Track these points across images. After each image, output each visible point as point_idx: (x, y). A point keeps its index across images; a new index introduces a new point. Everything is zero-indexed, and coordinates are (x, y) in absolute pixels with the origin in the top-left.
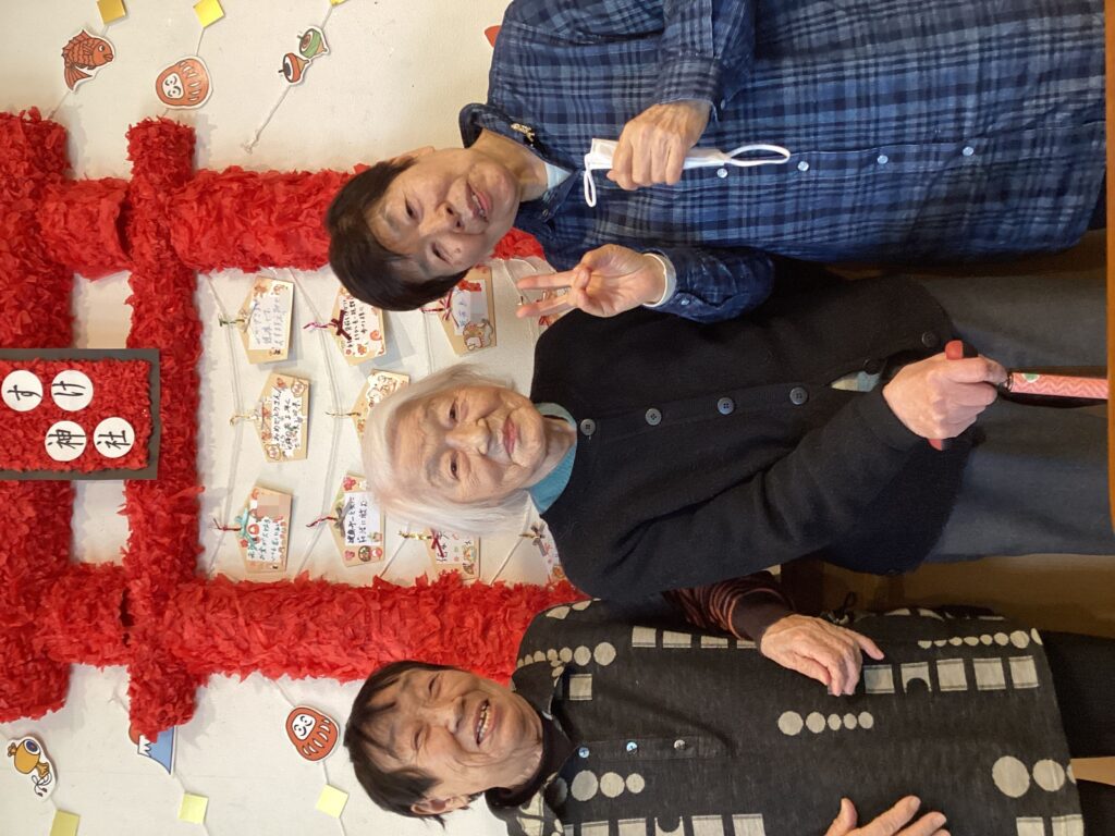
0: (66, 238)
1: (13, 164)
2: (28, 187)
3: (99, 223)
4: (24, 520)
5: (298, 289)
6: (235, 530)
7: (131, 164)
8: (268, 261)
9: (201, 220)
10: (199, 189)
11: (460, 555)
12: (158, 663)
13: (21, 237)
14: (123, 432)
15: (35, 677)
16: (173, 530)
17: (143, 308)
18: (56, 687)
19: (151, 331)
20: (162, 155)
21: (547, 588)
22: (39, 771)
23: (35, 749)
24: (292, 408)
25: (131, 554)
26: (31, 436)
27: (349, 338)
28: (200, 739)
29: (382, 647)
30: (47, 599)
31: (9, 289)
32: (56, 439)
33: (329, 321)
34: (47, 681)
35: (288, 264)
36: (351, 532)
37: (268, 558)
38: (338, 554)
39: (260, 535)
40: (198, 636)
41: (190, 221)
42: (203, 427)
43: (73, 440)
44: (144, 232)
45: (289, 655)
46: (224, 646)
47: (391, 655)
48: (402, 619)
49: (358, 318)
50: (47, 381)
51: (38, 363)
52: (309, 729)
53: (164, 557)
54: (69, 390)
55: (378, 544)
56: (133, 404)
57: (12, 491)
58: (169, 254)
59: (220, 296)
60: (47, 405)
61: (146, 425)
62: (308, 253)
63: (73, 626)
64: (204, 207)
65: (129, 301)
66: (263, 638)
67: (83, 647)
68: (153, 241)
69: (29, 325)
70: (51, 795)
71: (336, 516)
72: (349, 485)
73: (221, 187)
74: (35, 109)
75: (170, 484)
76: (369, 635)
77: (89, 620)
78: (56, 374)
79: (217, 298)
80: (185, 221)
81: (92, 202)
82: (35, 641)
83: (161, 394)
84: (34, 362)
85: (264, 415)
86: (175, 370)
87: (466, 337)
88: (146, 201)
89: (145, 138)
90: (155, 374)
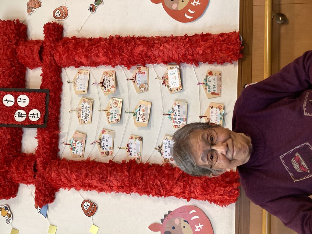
0: (24, 56)
1: (10, 35)
2: (14, 42)
3: (34, 52)
4: (7, 139)
5: (91, 73)
6: (69, 145)
7: (44, 35)
8: (82, 64)
9: (63, 51)
10: (63, 42)
11: (136, 154)
12: (44, 184)
13: (11, 56)
14: (37, 114)
15: (8, 187)
16: (50, 144)
17: (45, 77)
18: (14, 191)
19: (47, 84)
20: (53, 32)
21: (162, 165)
22: (8, 216)
23: (7, 210)
24: (88, 108)
25: (38, 150)
26: (10, 114)
27: (105, 87)
28: (56, 208)
29: (111, 181)
30: (13, 163)
31: (7, 71)
32: (18, 115)
33: (100, 82)
34: (11, 188)
35: (88, 65)
36: (103, 146)
37: (78, 153)
38: (99, 153)
39: (76, 147)
40: (56, 176)
41: (60, 51)
42: (61, 114)
43: (23, 115)
44: (47, 55)
45: (83, 183)
46: (63, 179)
47: (114, 184)
48: (117, 173)
49: (108, 81)
50: (16, 98)
51: (14, 92)
52: (88, 207)
53: (47, 152)
54: (22, 101)
55: (111, 150)
56: (41, 105)
57: (4, 130)
58: (53, 61)
60: (16, 105)
61: (44, 112)
62: (94, 61)
63: (19, 172)
64: (64, 47)
65: (41, 75)
66: (75, 177)
67: (22, 178)
68: (49, 58)
69: (12, 81)
70: (11, 223)
71: (99, 141)
72: (103, 132)
73: (69, 42)
74: (18, 19)
75: (50, 130)
76: (107, 177)
77: (24, 170)
78: (19, 96)
79: (67, 75)
80: (59, 51)
81: (32, 46)
82: (8, 176)
83: (49, 103)
84: (13, 92)
85: (79, 110)
86: (54, 96)
87: (140, 88)
88: (48, 46)
89: (49, 27)
90: (48, 96)
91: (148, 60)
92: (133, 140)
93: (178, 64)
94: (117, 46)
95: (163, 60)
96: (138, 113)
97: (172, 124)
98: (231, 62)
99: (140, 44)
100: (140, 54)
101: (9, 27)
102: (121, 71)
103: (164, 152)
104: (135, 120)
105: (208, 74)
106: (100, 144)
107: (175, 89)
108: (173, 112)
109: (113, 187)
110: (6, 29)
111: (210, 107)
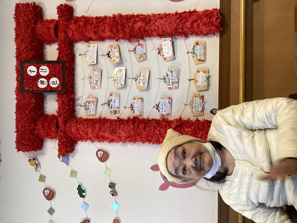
0: (42, 33)
1: (29, 16)
2: (33, 21)
3: (50, 30)
4: (32, 103)
5: (98, 47)
6: (83, 106)
7: (58, 15)
8: (91, 39)
9: (75, 28)
10: (75, 20)
11: (138, 112)
12: (65, 138)
13: (31, 33)
14: (56, 81)
15: (35, 141)
16: (69, 105)
17: (61, 51)
18: (40, 144)
19: (63, 56)
20: (65, 13)
21: (160, 120)
22: (36, 165)
23: (35, 160)
24: (97, 76)
25: (59, 111)
26: (34, 82)
27: (111, 58)
28: (75, 157)
29: (119, 133)
30: (38, 122)
31: (29, 46)
32: (40, 83)
33: (106, 54)
34: (38, 142)
35: (96, 40)
36: (112, 107)
37: (91, 113)
38: (108, 112)
39: (89, 107)
40: (75, 131)
41: (72, 28)
42: (76, 81)
43: (44, 83)
44: (61, 32)
45: (97, 135)
46: (81, 132)
47: (122, 135)
48: (124, 126)
49: (113, 53)
50: (38, 69)
51: (36, 64)
52: (102, 155)
53: (67, 112)
54: (43, 71)
55: (118, 109)
56: (59, 74)
57: (30, 95)
58: (67, 37)
59: (79, 48)
60: (38, 74)
61: (62, 80)
62: (101, 36)
63: (45, 128)
64: (76, 25)
65: (57, 49)
66: (90, 130)
67: (47, 134)
68: (63, 34)
69: (33, 55)
70: (39, 170)
71: (108, 102)
72: (111, 95)
73: (80, 20)
74: (34, 2)
75: (68, 94)
76: (116, 130)
77: (48, 127)
78: (40, 67)
80: (71, 29)
81: (48, 25)
82: (35, 132)
83: (66, 72)
84: (35, 64)
85: (90, 78)
86: (69, 66)
87: (140, 58)
88: (62, 24)
89: (61, 9)
90: (64, 67)
91: (145, 34)
92: (135, 101)
93: (171, 37)
94: (119, 22)
95: (158, 34)
96: (139, 78)
97: (167, 87)
98: (214, 34)
99: (139, 21)
100: (139, 29)
101: (27, 9)
102: (124, 44)
103: (161, 109)
104: (136, 84)
105: (195, 45)
106: (109, 105)
107: (169, 58)
108: (167, 76)
109: (121, 137)
110: (26, 10)
111: (197, 71)
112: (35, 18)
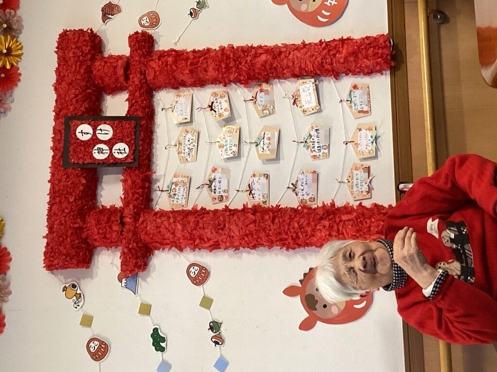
0: (103, 75)
1: (84, 48)
2: (89, 56)
3: (117, 70)
4: (81, 184)
5: (194, 96)
6: (166, 191)
8: (184, 84)
9: (159, 66)
10: (158, 55)
11: (261, 197)
13: (85, 75)
14: (124, 148)
16: (143, 188)
17: (133, 101)
18: (88, 257)
19: (136, 110)
20: (143, 44)
21: (298, 208)
22: (76, 297)
23: (75, 288)
25: (125, 198)
26: (87, 150)
27: (215, 111)
28: (149, 280)
30: (89, 217)
31: (81, 94)
32: (97, 151)
33: (207, 106)
34: (86, 253)
35: (190, 86)
36: (215, 189)
37: (180, 202)
38: (209, 200)
39: (177, 193)
40: (153, 228)
42: (154, 151)
43: (104, 151)
44: (135, 73)
45: (191, 235)
47: (234, 233)
49: (219, 104)
50: (95, 130)
51: (92, 121)
52: (196, 272)
53: (139, 198)
54: (103, 132)
55: (226, 194)
56: (129, 138)
57: (77, 172)
58: (144, 81)
60: (94, 137)
61: (134, 146)
62: (200, 79)
63: (101, 226)
64: (161, 61)
65: (127, 100)
66: (180, 227)
68: (138, 76)
69: (88, 108)
70: (81, 307)
71: (209, 183)
72: (214, 170)
73: (167, 54)
74: (91, 29)
75: (142, 170)
77: (107, 223)
78: (98, 125)
79: (161, 100)
80: (153, 67)
81: (114, 62)
82: (83, 234)
83: (140, 134)
84: (90, 121)
85: (179, 144)
86: (145, 126)
87: (263, 110)
88: (136, 61)
89: (137, 38)
90: (138, 126)
91: (273, 73)
92: (256, 179)
93: (313, 77)
94: (231, 56)
95: (292, 73)
96: (262, 142)
97: (310, 154)
98: (380, 72)
99: (263, 53)
100: (262, 66)
101: (81, 38)
102: (236, 90)
103: (301, 191)
104: (258, 151)
105: (353, 89)
106: (210, 187)
107: (310, 110)
108: (310, 138)
110: (78, 40)
111: (358, 129)
112: (93, 52)
